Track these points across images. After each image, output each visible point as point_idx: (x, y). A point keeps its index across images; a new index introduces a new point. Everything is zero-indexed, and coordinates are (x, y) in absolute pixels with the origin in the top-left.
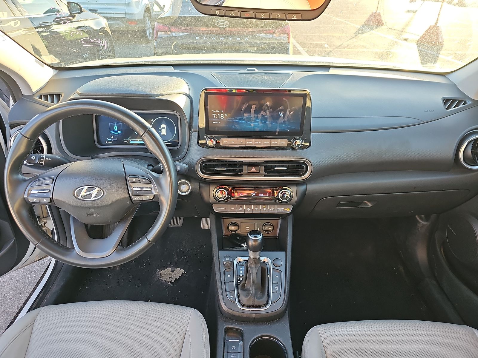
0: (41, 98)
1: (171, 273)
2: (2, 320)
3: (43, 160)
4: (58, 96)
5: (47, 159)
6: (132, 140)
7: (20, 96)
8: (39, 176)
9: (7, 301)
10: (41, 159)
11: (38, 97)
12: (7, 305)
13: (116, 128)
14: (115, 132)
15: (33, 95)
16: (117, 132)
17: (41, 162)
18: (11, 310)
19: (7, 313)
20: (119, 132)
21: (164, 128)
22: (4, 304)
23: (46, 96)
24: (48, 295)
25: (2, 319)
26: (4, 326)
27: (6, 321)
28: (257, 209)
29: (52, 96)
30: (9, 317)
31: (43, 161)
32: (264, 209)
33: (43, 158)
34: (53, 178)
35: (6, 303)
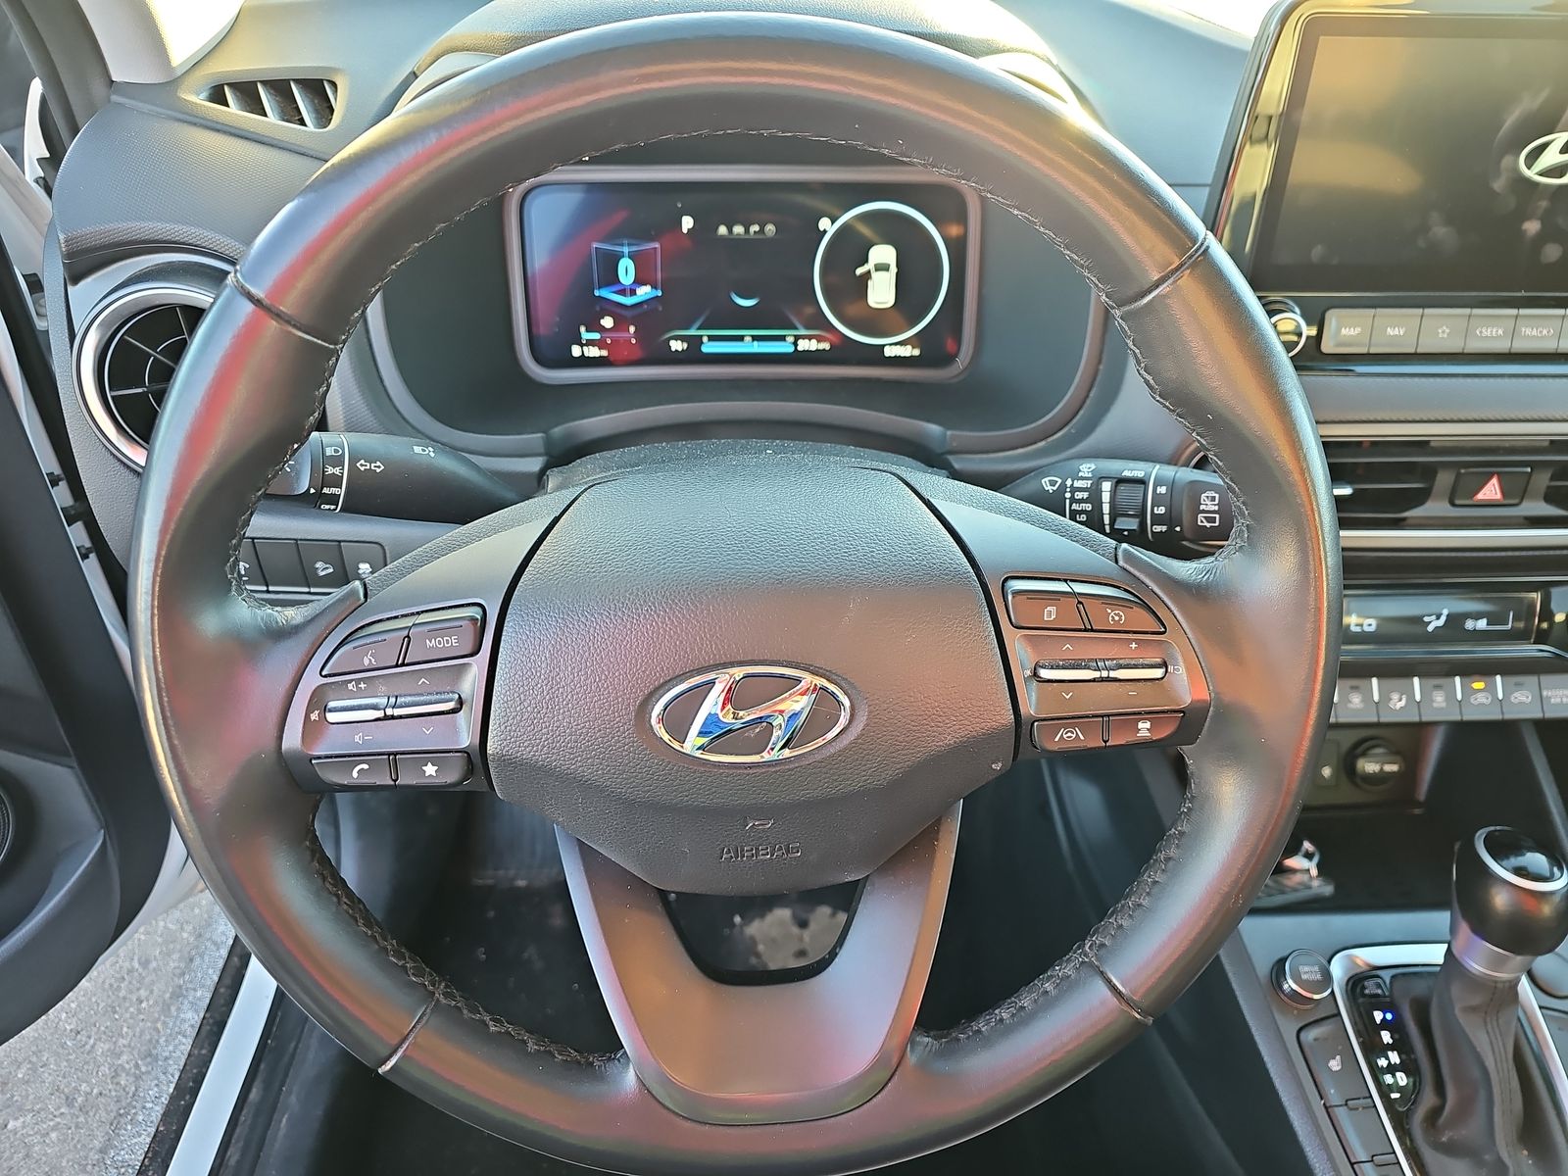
0: (218, 96)
1: (795, 930)
2: (54, 1135)
3: (337, 471)
4: (318, 89)
5: (363, 466)
6: (711, 338)
7: (98, 88)
8: (366, 595)
9: (63, 1046)
10: (330, 470)
11: (204, 95)
12: (65, 1063)
13: (626, 271)
14: (622, 292)
15: (173, 83)
16: (633, 292)
17: (326, 490)
18: (84, 1087)
19: (69, 1101)
20: (644, 292)
21: (882, 267)
22: (52, 1060)
23: (248, 93)
24: (290, 1092)
25: (54, 1128)
26: (64, 1164)
27: (73, 1139)
28: (1439, 699)
29: (280, 88)
30: (82, 1119)
31: (336, 481)
32: (1482, 699)
33: (337, 461)
34: (476, 613)
35: (57, 1054)
